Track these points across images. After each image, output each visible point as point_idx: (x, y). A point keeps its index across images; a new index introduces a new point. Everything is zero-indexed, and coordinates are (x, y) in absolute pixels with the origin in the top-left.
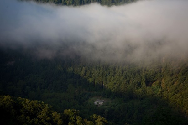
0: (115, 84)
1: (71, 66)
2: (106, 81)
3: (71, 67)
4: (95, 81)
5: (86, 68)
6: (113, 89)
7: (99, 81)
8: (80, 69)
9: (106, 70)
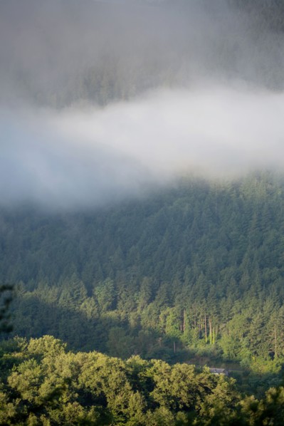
0: (249, 320)
1: (105, 278)
2: (218, 313)
3: (108, 279)
4: (185, 315)
5: (151, 278)
6: (244, 336)
7: (199, 314)
8: (135, 282)
9: (214, 283)
